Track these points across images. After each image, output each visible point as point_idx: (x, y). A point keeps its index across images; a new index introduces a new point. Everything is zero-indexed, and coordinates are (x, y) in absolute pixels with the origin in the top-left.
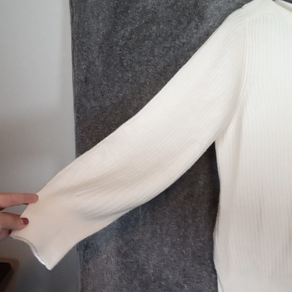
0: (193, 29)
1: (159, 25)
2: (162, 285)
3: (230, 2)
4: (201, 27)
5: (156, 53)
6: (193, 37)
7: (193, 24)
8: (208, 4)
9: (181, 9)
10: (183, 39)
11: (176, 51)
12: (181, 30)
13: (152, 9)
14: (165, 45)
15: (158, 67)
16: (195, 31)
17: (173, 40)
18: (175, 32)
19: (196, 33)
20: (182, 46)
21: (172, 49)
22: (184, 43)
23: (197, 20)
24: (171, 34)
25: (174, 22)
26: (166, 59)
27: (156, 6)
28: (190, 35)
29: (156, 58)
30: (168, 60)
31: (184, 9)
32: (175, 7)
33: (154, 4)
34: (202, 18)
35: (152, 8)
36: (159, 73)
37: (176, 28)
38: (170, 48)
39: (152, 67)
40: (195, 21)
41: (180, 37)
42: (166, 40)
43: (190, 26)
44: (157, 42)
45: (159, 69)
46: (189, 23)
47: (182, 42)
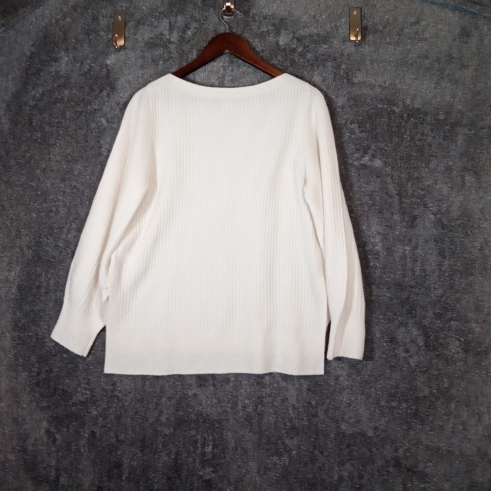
0: (105, 97)
1: (72, 90)
2: (64, 358)
3: (139, 77)
4: (112, 96)
5: (67, 116)
6: (104, 105)
7: (105, 93)
8: (119, 76)
9: (94, 78)
10: (95, 105)
11: (88, 116)
12: (93, 97)
13: (65, 75)
14: (77, 110)
15: (69, 130)
16: (106, 99)
17: (85, 106)
18: (87, 98)
19: (107, 101)
20: (93, 111)
21: (84, 114)
22: (96, 110)
23: (108, 89)
24: (83, 100)
25: (87, 89)
26: (77, 123)
27: (69, 72)
28: (102, 102)
29: (68, 121)
30: (80, 124)
31: (96, 78)
32: (88, 76)
33: (67, 70)
34: (113, 88)
35: (65, 73)
36: (70, 136)
37: (88, 94)
38: (81, 112)
39: (63, 129)
40: (107, 90)
41: (92, 104)
42: (78, 105)
43: (102, 94)
44: (69, 105)
45: (70, 131)
46: (101, 91)
47: (94, 108)
